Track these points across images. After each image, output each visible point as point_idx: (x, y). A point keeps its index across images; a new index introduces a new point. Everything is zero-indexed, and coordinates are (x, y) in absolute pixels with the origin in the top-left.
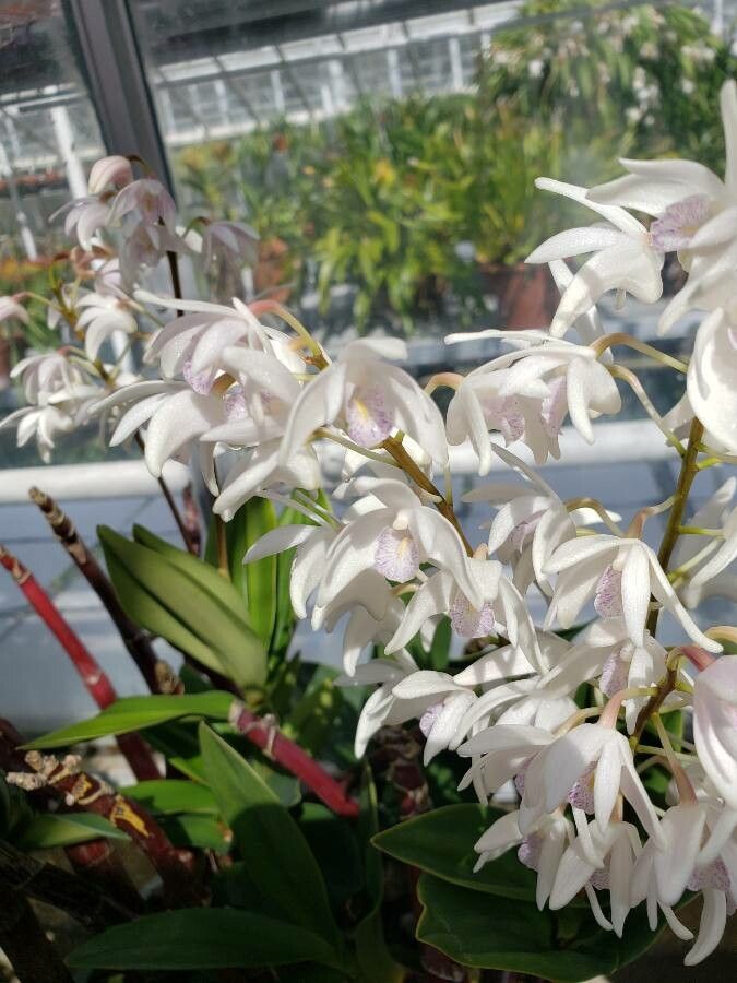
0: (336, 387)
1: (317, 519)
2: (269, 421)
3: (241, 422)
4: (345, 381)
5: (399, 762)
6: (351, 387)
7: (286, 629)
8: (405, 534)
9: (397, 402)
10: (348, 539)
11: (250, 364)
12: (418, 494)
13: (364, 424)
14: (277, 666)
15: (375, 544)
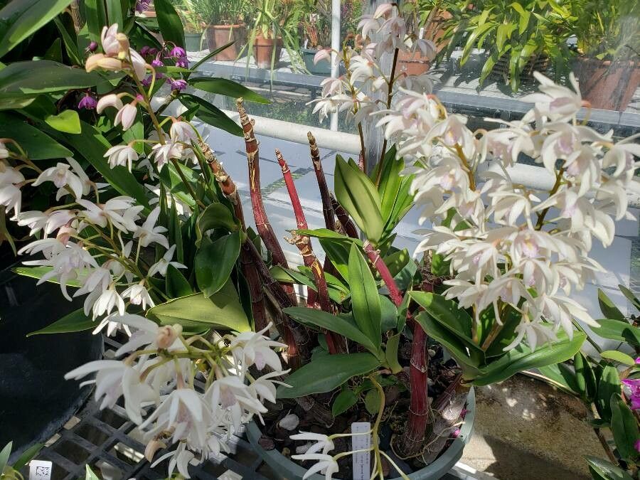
0: (445, 125)
1: (425, 167)
2: (423, 131)
3: (414, 129)
4: (448, 125)
5: (426, 281)
6: (449, 127)
7: (393, 223)
8: (452, 176)
9: (462, 135)
10: (434, 173)
11: (422, 113)
12: (461, 166)
13: (450, 139)
14: (385, 237)
15: (442, 177)
